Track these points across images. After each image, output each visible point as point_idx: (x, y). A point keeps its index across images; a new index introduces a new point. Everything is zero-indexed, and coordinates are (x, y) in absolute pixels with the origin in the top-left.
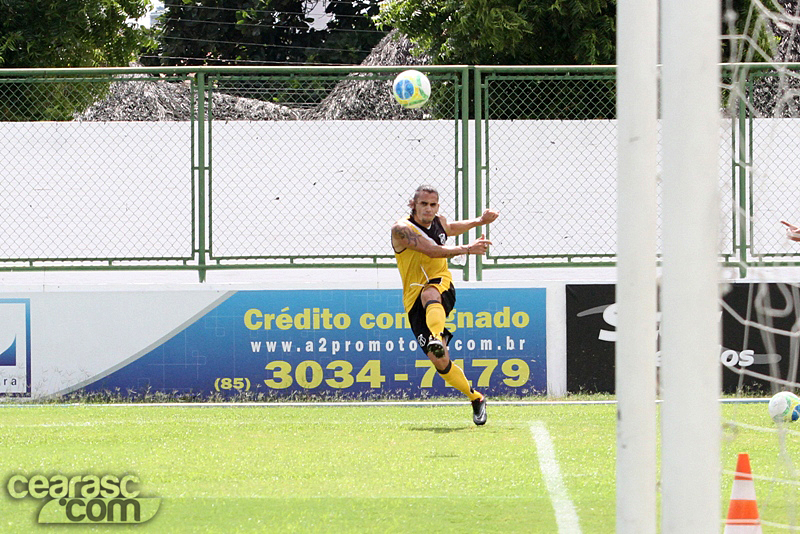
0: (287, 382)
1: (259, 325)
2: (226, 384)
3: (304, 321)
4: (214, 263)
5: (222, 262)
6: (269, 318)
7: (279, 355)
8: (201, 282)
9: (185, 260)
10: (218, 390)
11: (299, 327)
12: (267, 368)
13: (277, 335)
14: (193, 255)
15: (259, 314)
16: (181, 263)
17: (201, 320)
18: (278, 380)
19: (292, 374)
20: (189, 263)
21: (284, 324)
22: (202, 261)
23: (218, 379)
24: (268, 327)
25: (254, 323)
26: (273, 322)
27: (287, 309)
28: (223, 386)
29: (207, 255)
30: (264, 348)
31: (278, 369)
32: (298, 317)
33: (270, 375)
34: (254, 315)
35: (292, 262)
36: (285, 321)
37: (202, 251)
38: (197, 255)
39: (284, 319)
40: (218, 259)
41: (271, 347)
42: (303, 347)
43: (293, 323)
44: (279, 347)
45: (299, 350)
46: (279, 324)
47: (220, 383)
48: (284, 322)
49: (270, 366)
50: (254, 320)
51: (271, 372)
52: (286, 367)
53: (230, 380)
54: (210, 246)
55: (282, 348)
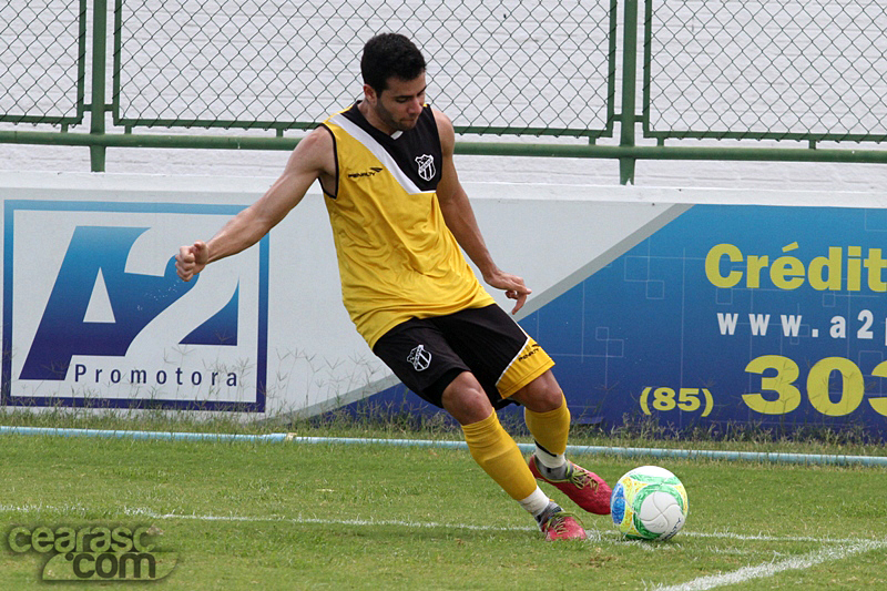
0: (789, 401)
1: (734, 278)
2: (664, 399)
3: (829, 272)
4: (652, 143)
5: (670, 143)
6: (755, 264)
7: (774, 342)
8: (623, 182)
9: (594, 135)
10: (647, 412)
11: (817, 284)
12: (747, 370)
13: (771, 301)
14: (610, 125)
15: (735, 255)
16: (584, 141)
17: (617, 263)
18: (771, 396)
19: (801, 384)
20: (601, 142)
21: (788, 278)
22: (627, 138)
23: (648, 390)
24: (753, 282)
25: (724, 273)
26: (765, 274)
27: (794, 246)
28: (657, 405)
29: (639, 126)
30: (743, 326)
31: (771, 373)
32: (817, 264)
33: (754, 383)
34: (725, 257)
35: (813, 148)
36: (788, 272)
37: (628, 119)
38: (617, 125)
39: (788, 266)
40: (662, 136)
41: (759, 325)
42: (825, 327)
43: (806, 277)
44: (775, 327)
45: (815, 333)
46: (777, 278)
47: (651, 398)
48: (786, 273)
49: (756, 366)
50: (726, 267)
51: (757, 378)
52: (788, 369)
53: (671, 393)
54: (646, 109)
55: (780, 329)
